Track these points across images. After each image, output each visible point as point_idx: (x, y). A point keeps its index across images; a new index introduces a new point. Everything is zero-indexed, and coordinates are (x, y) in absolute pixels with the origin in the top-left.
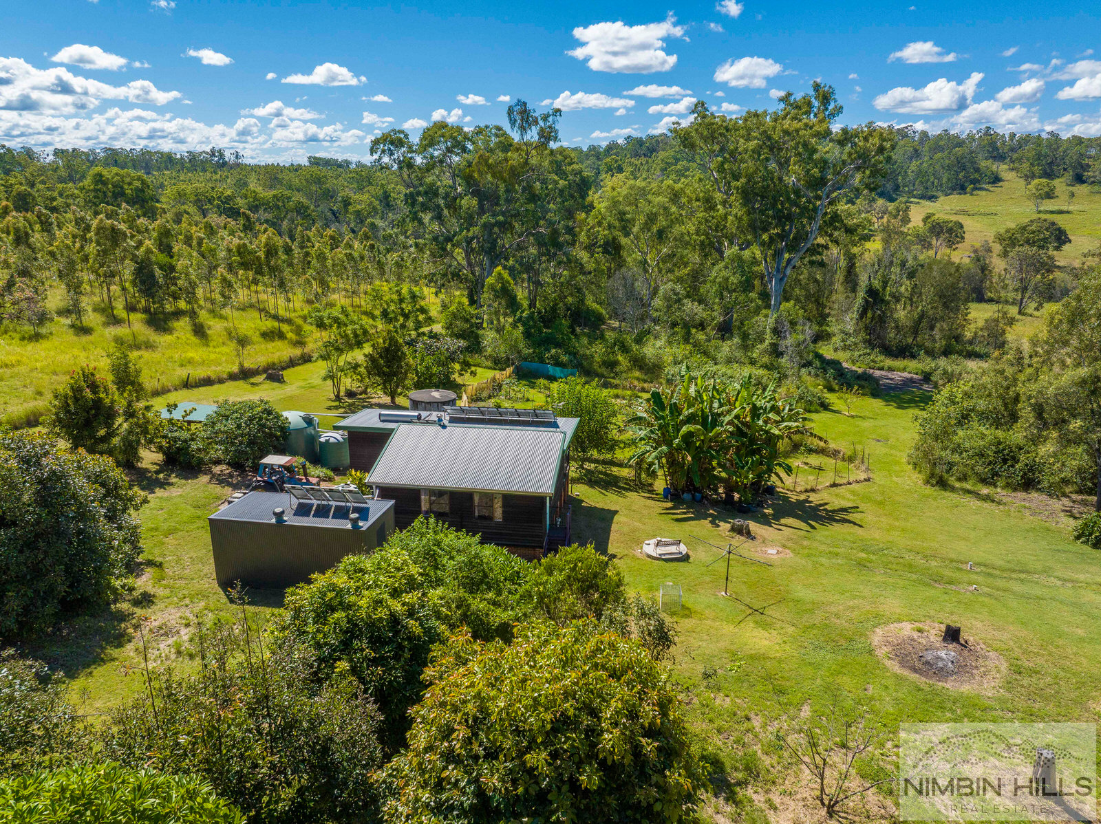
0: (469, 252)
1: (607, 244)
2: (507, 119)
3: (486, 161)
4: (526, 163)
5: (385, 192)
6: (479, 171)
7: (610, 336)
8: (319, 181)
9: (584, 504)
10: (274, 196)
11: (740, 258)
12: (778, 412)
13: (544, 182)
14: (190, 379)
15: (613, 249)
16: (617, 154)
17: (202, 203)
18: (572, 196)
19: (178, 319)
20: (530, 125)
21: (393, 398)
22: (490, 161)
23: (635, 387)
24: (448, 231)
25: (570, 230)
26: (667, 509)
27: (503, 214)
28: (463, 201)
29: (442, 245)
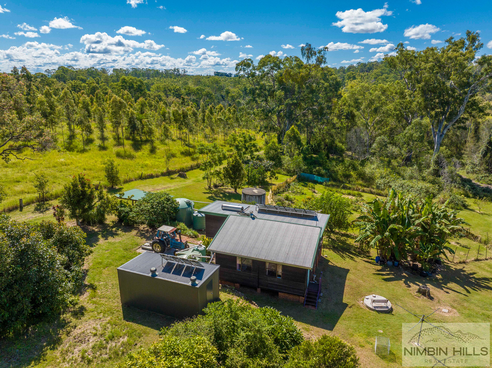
0: (279, 116)
1: (348, 114)
2: (301, 53)
3: (289, 73)
4: (309, 74)
5: (245, 88)
6: (285, 78)
7: (347, 160)
8: (217, 82)
9: (330, 263)
10: (197, 89)
11: (420, 124)
12: (447, 219)
13: (318, 84)
14: (143, 175)
15: (351, 117)
16: (353, 71)
17: (166, 91)
18: (331, 90)
19: (146, 145)
20: (312, 55)
21: (236, 190)
22: (291, 73)
23: (359, 189)
24: (270, 107)
25: (329, 108)
26: (378, 271)
27: (297, 99)
28: (277, 92)
29: (267, 114)
